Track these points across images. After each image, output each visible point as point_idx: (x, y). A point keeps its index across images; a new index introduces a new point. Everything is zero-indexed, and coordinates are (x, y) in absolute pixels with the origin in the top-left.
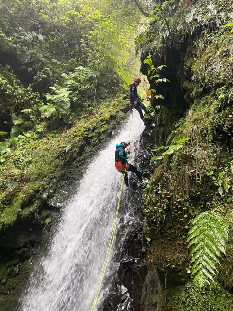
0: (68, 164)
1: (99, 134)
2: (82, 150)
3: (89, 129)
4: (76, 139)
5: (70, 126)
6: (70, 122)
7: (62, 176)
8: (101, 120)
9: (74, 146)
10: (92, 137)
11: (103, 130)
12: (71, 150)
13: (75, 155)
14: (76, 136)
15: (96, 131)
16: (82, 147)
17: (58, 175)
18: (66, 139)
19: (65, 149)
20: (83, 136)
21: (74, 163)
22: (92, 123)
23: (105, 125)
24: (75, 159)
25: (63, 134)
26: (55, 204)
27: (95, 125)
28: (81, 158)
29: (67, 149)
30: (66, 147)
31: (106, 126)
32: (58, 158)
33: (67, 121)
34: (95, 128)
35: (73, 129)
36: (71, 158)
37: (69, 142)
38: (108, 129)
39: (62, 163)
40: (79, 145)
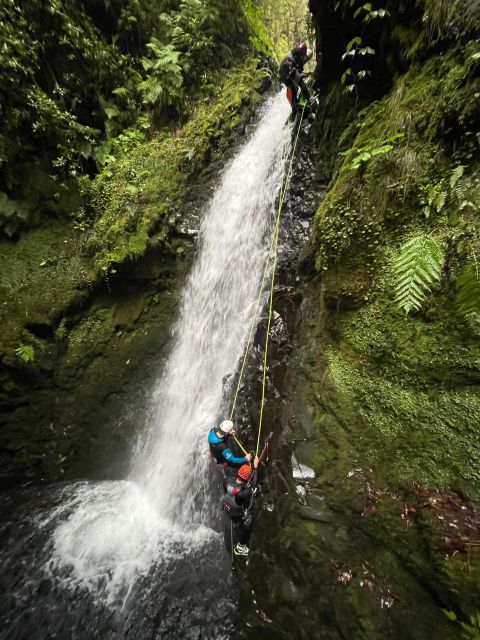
0: (193, 179)
1: (228, 132)
2: (207, 160)
3: (215, 124)
4: (199, 141)
5: (186, 119)
6: (185, 113)
7: (188, 194)
8: (230, 108)
9: (197, 151)
10: (219, 137)
11: (233, 124)
12: (194, 157)
13: (200, 166)
14: (197, 135)
15: (224, 126)
16: (208, 153)
17: (183, 194)
18: (185, 140)
19: (187, 155)
20: (207, 135)
21: (200, 177)
22: (217, 113)
23: (235, 116)
24: (200, 171)
25: (178, 132)
26: (186, 230)
27: (221, 116)
28: (208, 169)
29: (190, 155)
30: (187, 153)
31: (237, 119)
32: (180, 170)
33: (182, 110)
34: (222, 122)
35: (190, 123)
36: (195, 169)
37: (190, 146)
38: (240, 124)
39: (186, 177)
40: (203, 150)
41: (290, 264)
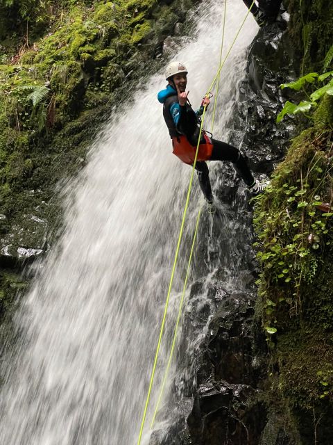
0: (41, 142)
1: (125, 50)
2: (77, 102)
3: (97, 37)
4: (61, 68)
5: (41, 30)
6: (40, 19)
7: (28, 174)
8: (130, 9)
9: (54, 90)
10: (105, 61)
11: (136, 38)
12: (46, 99)
13: (60, 116)
14: (58, 58)
15: (117, 41)
16: (79, 90)
17: (16, 173)
18: (32, 67)
19: (29, 97)
20: (78, 58)
21: (57, 138)
22: (104, 19)
23: (141, 22)
24: (60, 126)
25: (22, 54)
26: (13, 250)
27: (112, 23)
28: (77, 123)
29: (36, 97)
30: (31, 91)
31: (145, 28)
32: (13, 125)
33: (33, 15)
34: (113, 33)
35: (50, 38)
36: (49, 122)
37: (42, 78)
38: (151, 36)
39: (25, 138)
40: (69, 86)
41: (237, 325)
